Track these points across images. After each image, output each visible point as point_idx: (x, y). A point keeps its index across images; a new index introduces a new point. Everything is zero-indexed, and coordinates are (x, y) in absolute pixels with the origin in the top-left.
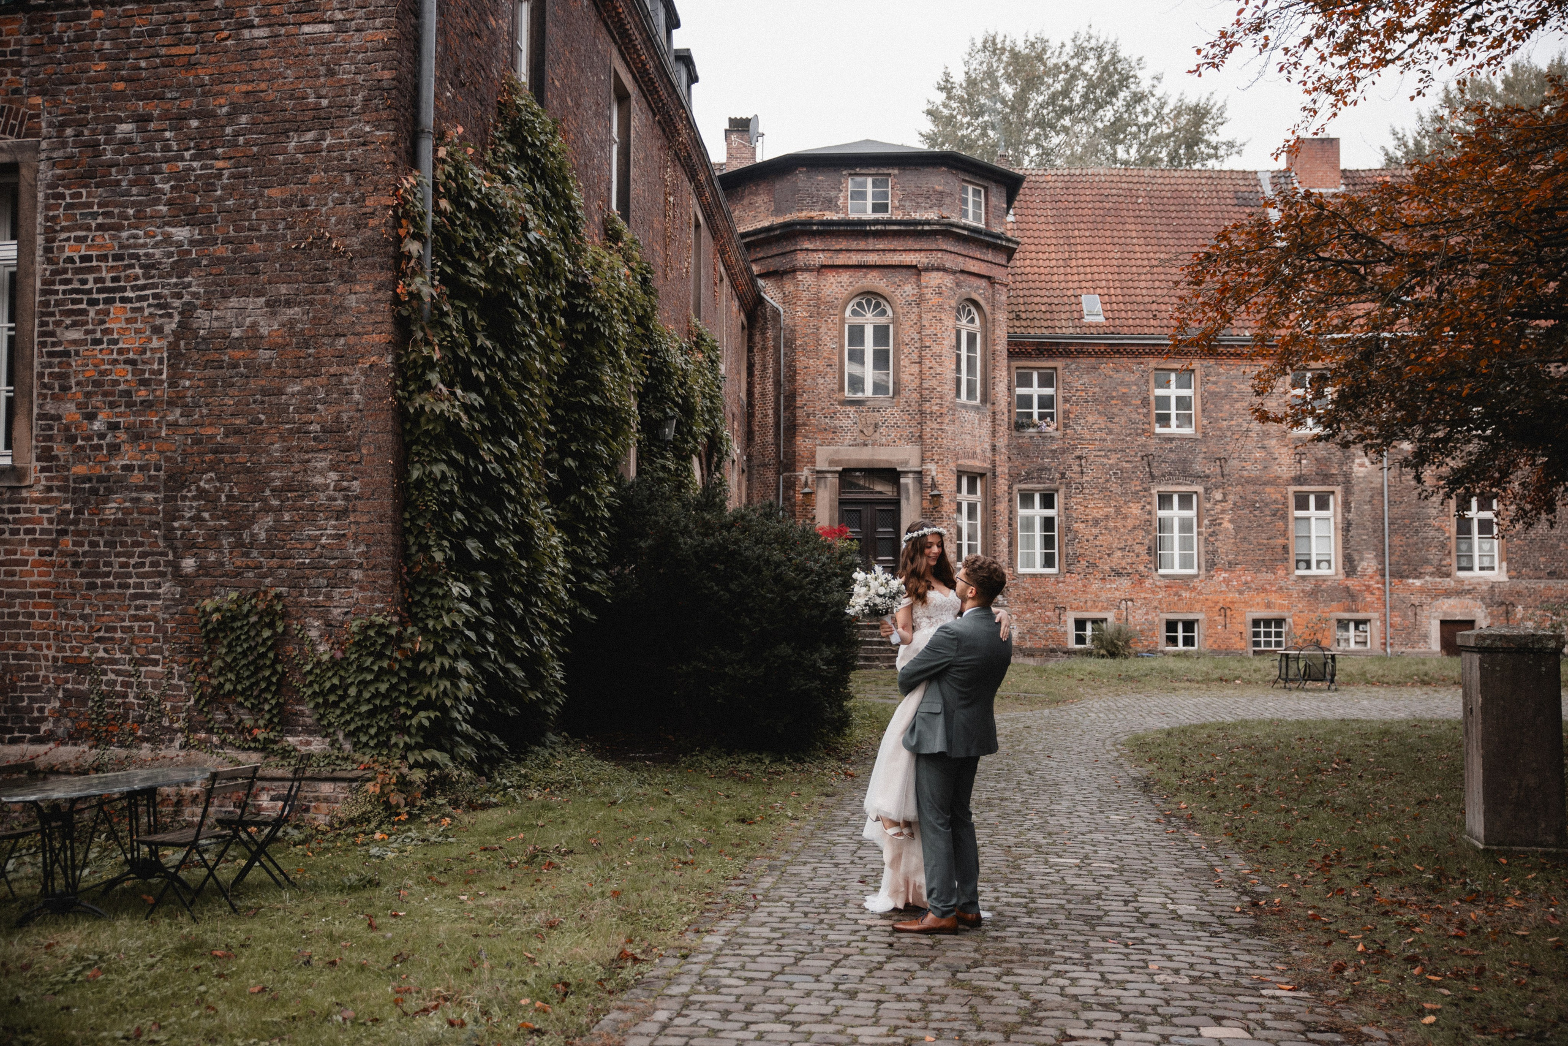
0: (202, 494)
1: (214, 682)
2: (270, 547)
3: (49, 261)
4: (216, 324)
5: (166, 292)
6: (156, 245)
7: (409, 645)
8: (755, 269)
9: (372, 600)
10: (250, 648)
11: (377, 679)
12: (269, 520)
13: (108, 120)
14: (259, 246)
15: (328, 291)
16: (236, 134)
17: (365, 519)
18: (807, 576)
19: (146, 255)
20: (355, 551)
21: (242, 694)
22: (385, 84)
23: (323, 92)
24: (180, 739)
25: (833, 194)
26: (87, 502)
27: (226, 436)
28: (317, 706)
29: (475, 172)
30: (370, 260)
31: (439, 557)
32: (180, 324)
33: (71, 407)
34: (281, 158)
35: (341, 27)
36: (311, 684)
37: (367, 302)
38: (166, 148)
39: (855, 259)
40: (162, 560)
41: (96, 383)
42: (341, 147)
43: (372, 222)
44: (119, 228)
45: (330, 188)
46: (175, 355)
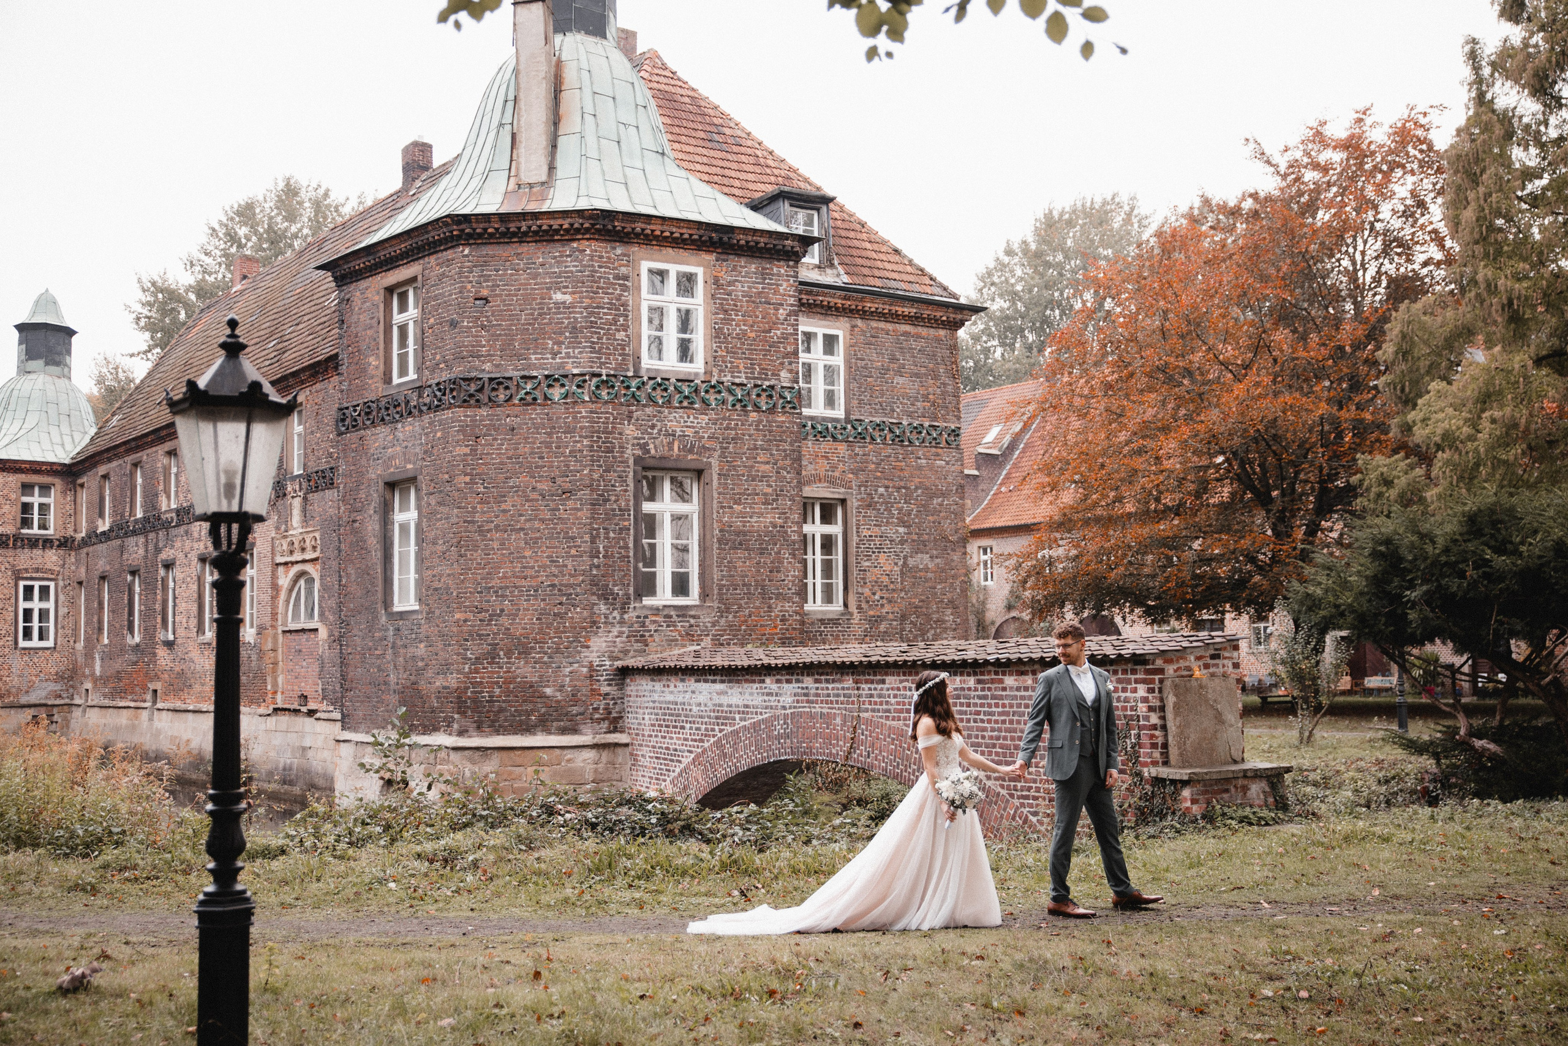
4: (914, 563)
5: (898, 550)
6: (893, 533)
13: (875, 486)
14: (926, 537)
15: (948, 554)
16: (917, 496)
19: (890, 537)
23: (944, 485)
26: (874, 625)
27: (919, 602)
32: (903, 562)
33: (868, 590)
34: (931, 506)
45: (947, 519)
46: (902, 573)
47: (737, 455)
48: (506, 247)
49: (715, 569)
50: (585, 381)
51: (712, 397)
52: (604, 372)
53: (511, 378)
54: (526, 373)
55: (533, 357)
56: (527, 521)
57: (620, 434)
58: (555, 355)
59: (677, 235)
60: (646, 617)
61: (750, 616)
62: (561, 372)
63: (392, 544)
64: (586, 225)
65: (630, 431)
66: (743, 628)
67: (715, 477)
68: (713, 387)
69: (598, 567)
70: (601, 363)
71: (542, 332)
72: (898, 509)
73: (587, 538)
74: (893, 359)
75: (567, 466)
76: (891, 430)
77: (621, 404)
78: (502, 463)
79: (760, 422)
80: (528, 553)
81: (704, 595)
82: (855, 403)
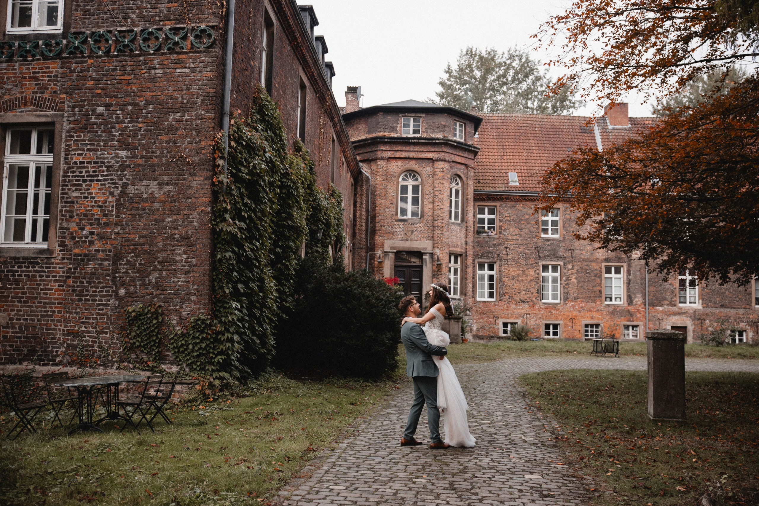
0: (128, 262)
1: (132, 341)
2: (157, 286)
3: (67, 163)
4: (136, 192)
5: (116, 177)
6: (112, 158)
7: (214, 328)
8: (358, 158)
9: (199, 309)
10: (147, 328)
11: (201, 342)
12: (157, 274)
13: (93, 105)
14: (156, 160)
15: (184, 179)
16: (148, 113)
17: (197, 275)
18: (380, 302)
19: (108, 162)
20: (193, 288)
21: (143, 347)
22: (211, 95)
23: (185, 97)
24: (116, 365)
25: (395, 125)
26: (79, 265)
27: (140, 238)
28: (175, 352)
29: (245, 129)
30: (202, 167)
31: (227, 291)
32: (121, 191)
33: (74, 225)
34: (166, 123)
35: (193, 70)
36: (173, 343)
37: (201, 185)
38: (118, 118)
39: (404, 155)
40: (111, 289)
41: (85, 215)
42: (191, 120)
43: (203, 151)
44: (97, 150)
45: (186, 137)
46: (119, 204)
72: (121, 129)
76: (117, 40)
82: (78, 14)
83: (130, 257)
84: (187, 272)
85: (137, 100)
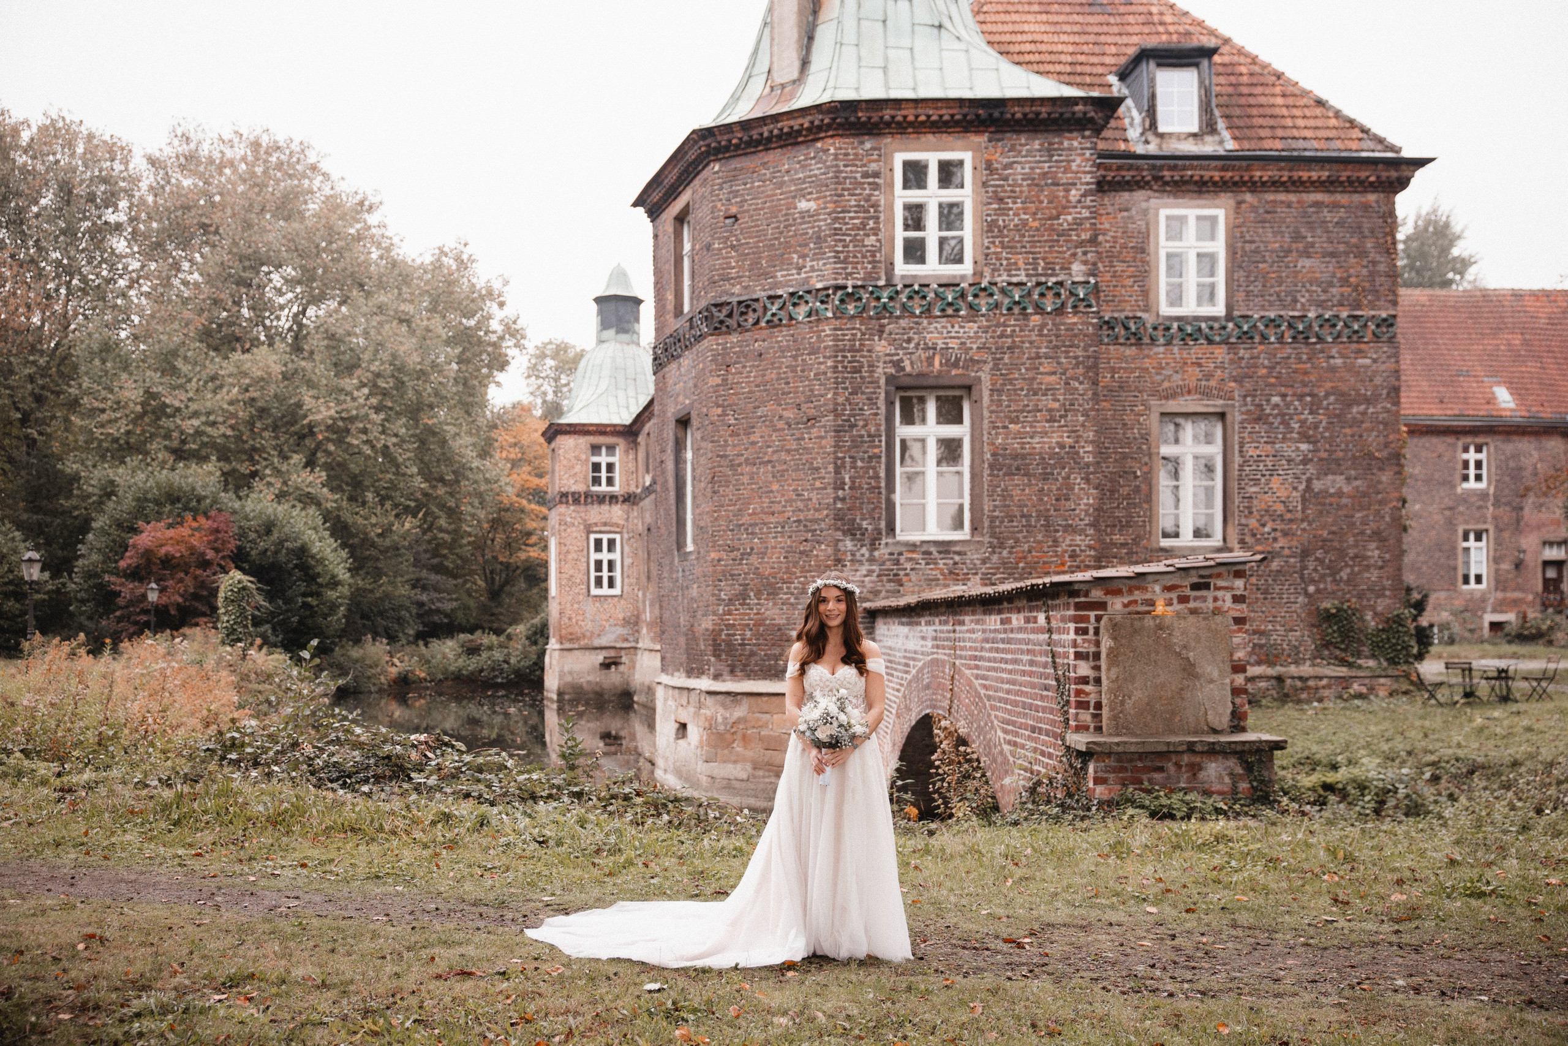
0: (1317, 559)
1: (1325, 639)
2: (1348, 582)
4: (1322, 487)
5: (1298, 472)
6: (1292, 451)
9: (1395, 603)
10: (1346, 624)
11: (1404, 635)
12: (1348, 570)
13: (1267, 395)
14: (1341, 454)
15: (1373, 474)
16: (1329, 405)
17: (1392, 569)
19: (1288, 455)
20: (1387, 583)
21: (1340, 643)
23: (1368, 388)
27: (1328, 534)
28: (1374, 647)
30: (1391, 462)
32: (1306, 486)
33: (1254, 521)
34: (1350, 416)
35: (1375, 361)
36: (1370, 638)
37: (1391, 479)
38: (1296, 409)
40: (1299, 587)
41: (1266, 511)
42: (1379, 413)
44: (1275, 443)
45: (1372, 430)
46: (1304, 499)
47: (1015, 366)
48: (754, 157)
49: (986, 499)
50: (828, 296)
51: (983, 303)
52: (850, 283)
53: (757, 300)
54: (771, 293)
55: (779, 274)
56: (774, 452)
57: (869, 351)
58: (800, 269)
59: (934, 118)
60: (900, 554)
61: (1030, 552)
62: (806, 288)
63: (685, 483)
64: (826, 121)
65: (881, 347)
66: (1021, 565)
67: (986, 394)
68: (985, 289)
69: (843, 500)
70: (848, 274)
71: (787, 245)
72: (1300, 421)
73: (831, 468)
74: (1297, 237)
75: (812, 391)
76: (1290, 326)
77: (871, 318)
78: (750, 392)
79: (1043, 326)
80: (775, 487)
81: (974, 529)
82: (1240, 296)
83: (1319, 554)
84: (1381, 568)
85: (1316, 391)
